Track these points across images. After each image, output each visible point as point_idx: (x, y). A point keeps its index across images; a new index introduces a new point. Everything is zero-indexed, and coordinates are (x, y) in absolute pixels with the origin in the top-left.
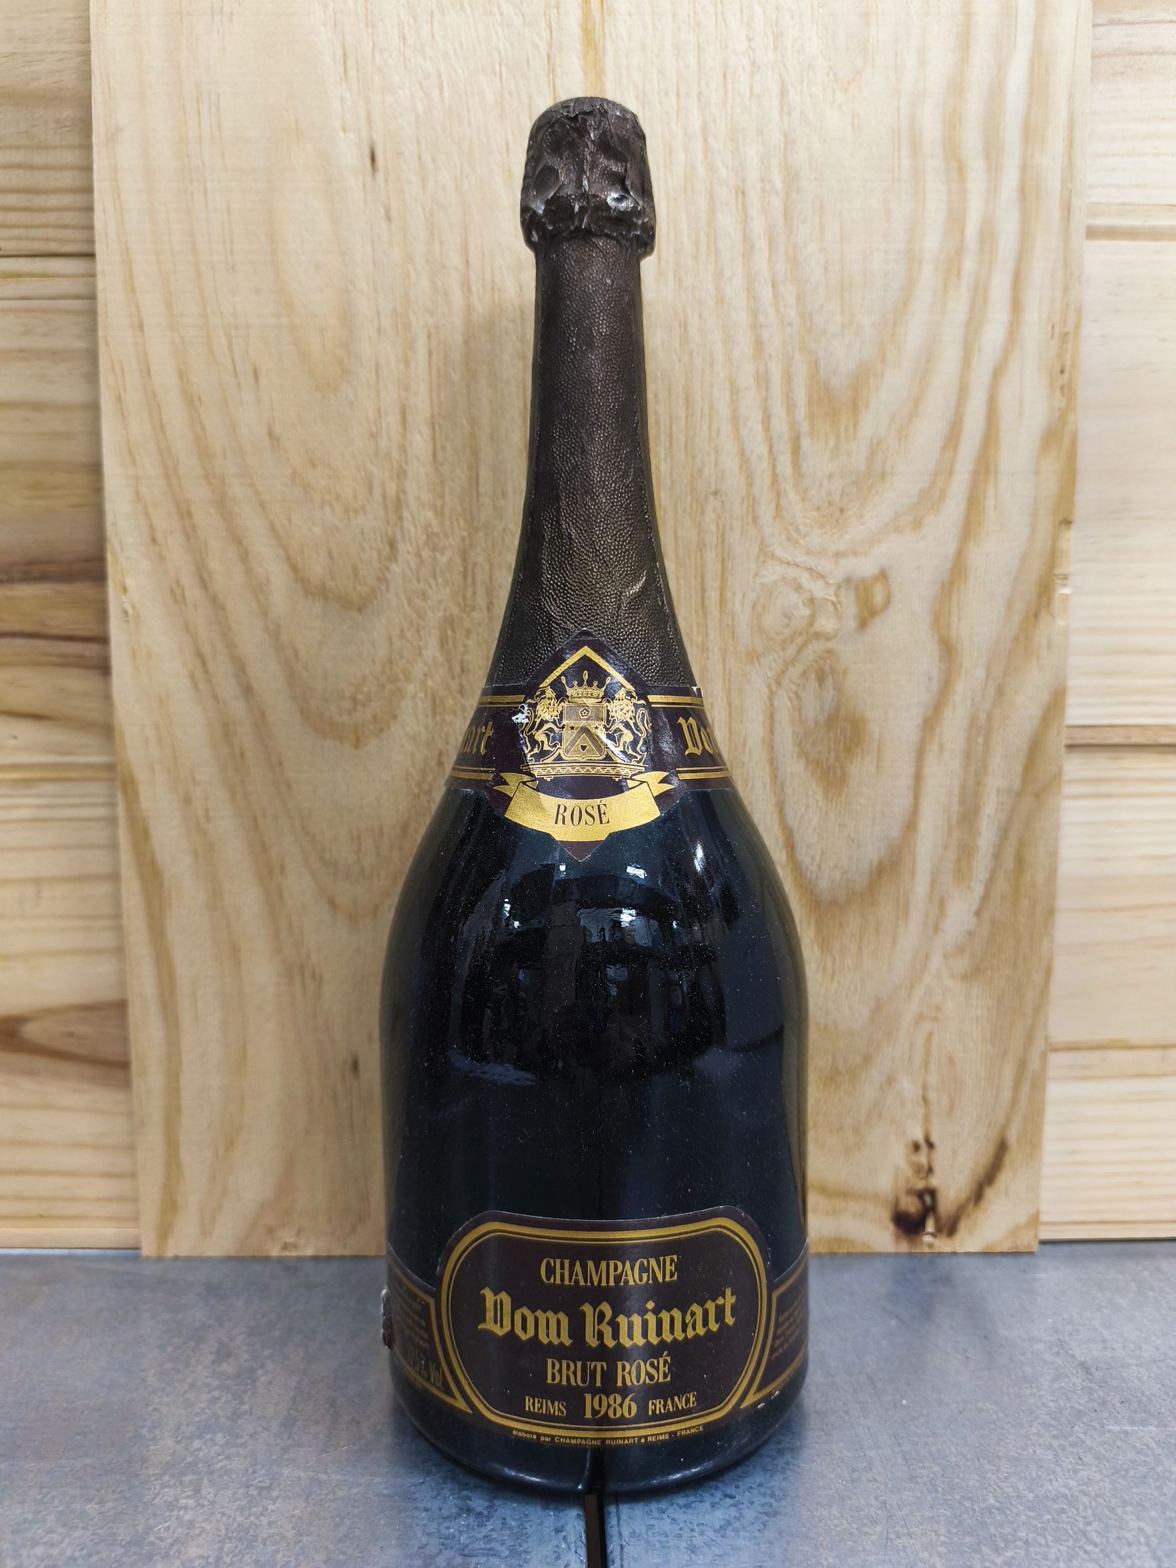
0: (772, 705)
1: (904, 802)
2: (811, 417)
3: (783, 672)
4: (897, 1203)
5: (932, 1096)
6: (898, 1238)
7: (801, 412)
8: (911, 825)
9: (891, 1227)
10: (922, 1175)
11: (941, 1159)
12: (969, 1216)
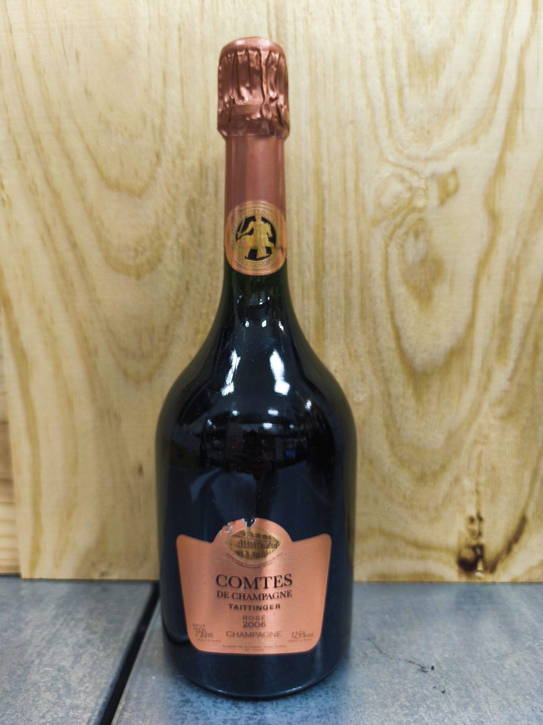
0: (387, 253)
1: (467, 311)
2: (410, 75)
3: (393, 233)
4: (460, 553)
5: (482, 489)
6: (460, 574)
7: (404, 71)
8: (471, 326)
9: (456, 567)
10: (475, 537)
11: (486, 528)
12: (503, 561)
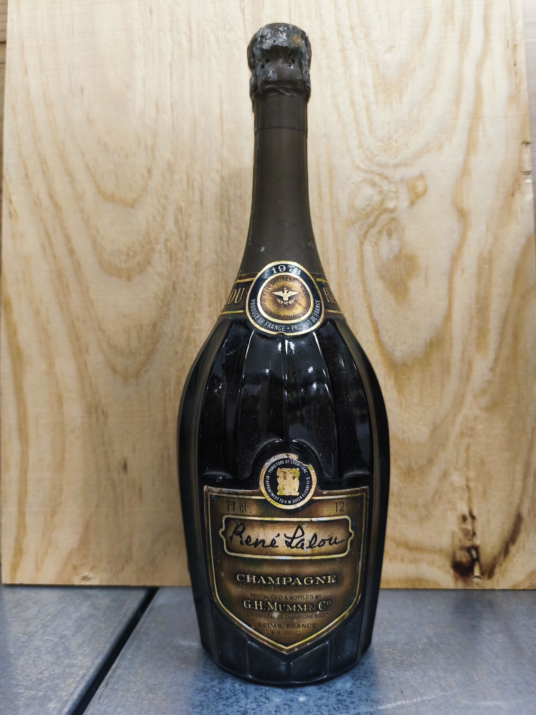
0: (362, 250)
1: (443, 304)
2: (376, 93)
3: (367, 232)
4: (454, 555)
5: (472, 484)
6: (456, 579)
7: (370, 91)
8: (448, 317)
9: (452, 571)
10: (470, 537)
11: (480, 526)
12: (501, 565)
